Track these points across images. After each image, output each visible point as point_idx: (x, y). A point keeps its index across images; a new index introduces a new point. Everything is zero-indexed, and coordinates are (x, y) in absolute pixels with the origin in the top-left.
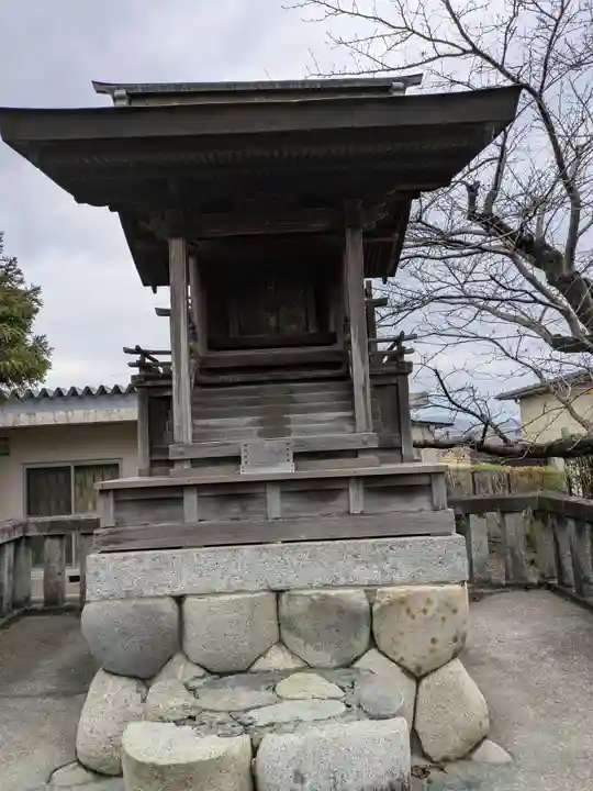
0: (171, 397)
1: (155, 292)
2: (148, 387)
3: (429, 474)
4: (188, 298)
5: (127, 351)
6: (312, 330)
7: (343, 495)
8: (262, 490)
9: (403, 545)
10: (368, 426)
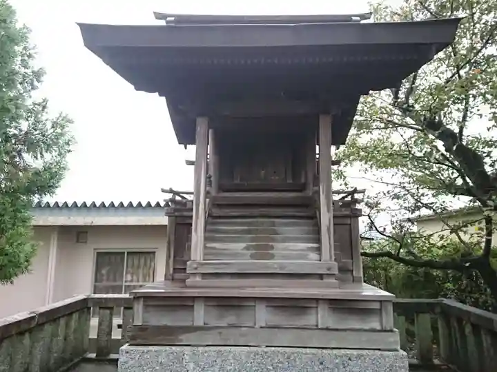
0: (191, 224)
1: (186, 148)
2: (176, 217)
3: (381, 301)
4: (207, 154)
5: (163, 191)
6: (290, 181)
7: (313, 311)
8: (253, 304)
9: (359, 357)
10: (331, 257)
